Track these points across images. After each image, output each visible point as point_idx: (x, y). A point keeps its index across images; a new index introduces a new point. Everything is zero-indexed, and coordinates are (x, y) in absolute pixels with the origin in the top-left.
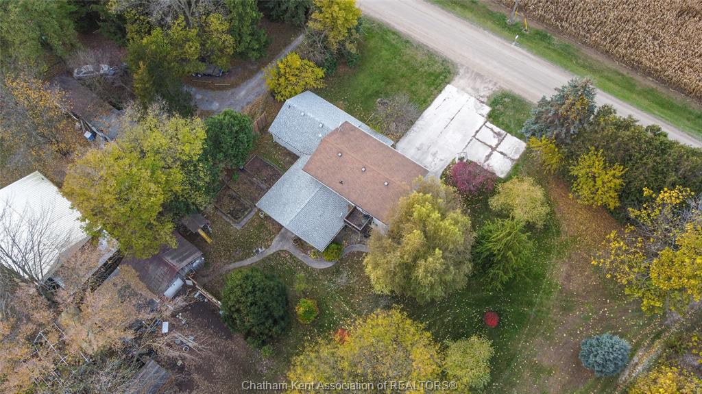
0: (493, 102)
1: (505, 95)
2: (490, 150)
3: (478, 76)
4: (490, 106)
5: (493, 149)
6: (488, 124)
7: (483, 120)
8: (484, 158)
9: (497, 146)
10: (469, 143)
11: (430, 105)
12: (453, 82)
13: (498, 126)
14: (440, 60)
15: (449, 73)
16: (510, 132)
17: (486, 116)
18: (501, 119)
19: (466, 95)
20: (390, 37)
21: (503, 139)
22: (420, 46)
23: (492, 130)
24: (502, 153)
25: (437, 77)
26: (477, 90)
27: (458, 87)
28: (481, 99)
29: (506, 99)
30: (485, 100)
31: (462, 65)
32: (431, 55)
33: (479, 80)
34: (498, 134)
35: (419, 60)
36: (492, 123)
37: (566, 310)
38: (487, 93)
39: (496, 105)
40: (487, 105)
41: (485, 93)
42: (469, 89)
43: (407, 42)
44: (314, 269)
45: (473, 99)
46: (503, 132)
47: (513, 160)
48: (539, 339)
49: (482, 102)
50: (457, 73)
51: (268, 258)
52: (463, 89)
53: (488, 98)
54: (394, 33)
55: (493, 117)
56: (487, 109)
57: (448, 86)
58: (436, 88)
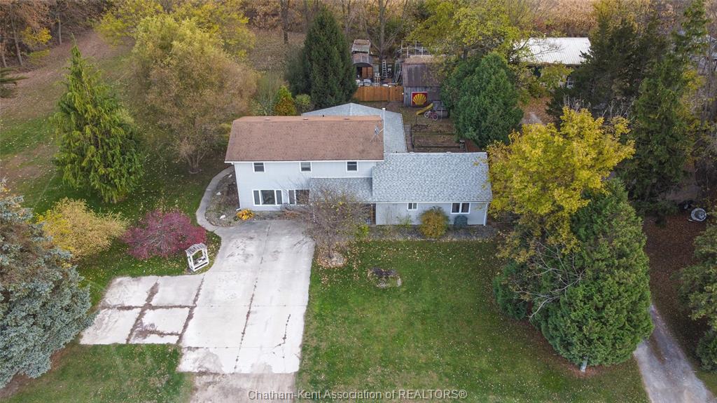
0: (178, 383)
2: (153, 303)
4: (182, 375)
5: (148, 306)
6: (173, 340)
7: (189, 340)
8: (160, 289)
9: (142, 314)
10: (197, 295)
11: (307, 315)
12: (290, 382)
13: (152, 347)
16: (121, 346)
17: (184, 351)
19: (246, 370)
21: (132, 330)
23: (161, 334)
24: (129, 308)
25: (331, 373)
27: (274, 376)
28: (210, 379)
30: (199, 382)
34: (145, 333)
39: (168, 382)
40: (190, 374)
42: (247, 385)
45: (227, 369)
46: (134, 341)
47: (104, 308)
49: (201, 374)
52: (259, 378)
55: (170, 355)
56: (187, 364)
57: (297, 369)
58: (317, 349)
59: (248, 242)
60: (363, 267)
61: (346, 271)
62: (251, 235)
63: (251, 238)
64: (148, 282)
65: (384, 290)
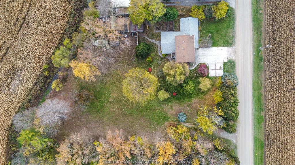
0: (229, 61)
1: (234, 62)
2: (215, 69)
3: (235, 52)
4: (228, 61)
5: (216, 69)
6: (222, 64)
7: (223, 62)
8: (212, 69)
9: (217, 70)
10: (213, 63)
11: (217, 47)
12: (229, 48)
13: (223, 66)
14: (233, 40)
15: (231, 45)
16: (223, 70)
17: (224, 62)
18: (226, 66)
19: (227, 53)
20: (232, 22)
21: (220, 70)
22: (234, 32)
23: (221, 66)
24: (216, 72)
25: (227, 43)
26: (230, 55)
27: (228, 50)
29: (233, 64)
30: (229, 59)
31: (236, 46)
32: (234, 36)
34: (221, 68)
35: (230, 35)
36: (223, 64)
37: (188, 106)
40: (228, 60)
41: (231, 57)
42: (229, 53)
43: (233, 28)
44: (158, 54)
45: (227, 56)
46: (222, 69)
47: (216, 75)
48: (178, 105)
49: (228, 59)
50: (232, 47)
51: (154, 43)
52: (228, 52)
53: (230, 59)
54: (234, 22)
55: (225, 64)
56: (226, 61)
57: (227, 47)
58: (224, 45)
59: (200, 58)
62: (198, 58)
63: (199, 58)
64: (210, 71)
65: (212, 37)
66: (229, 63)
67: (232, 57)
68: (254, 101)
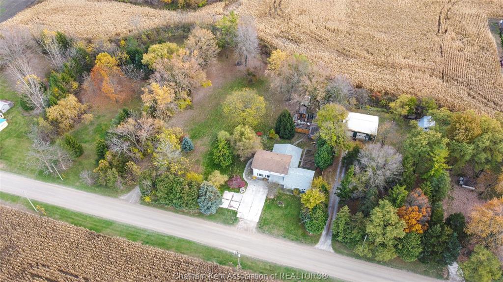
1: (233, 224)
3: (246, 230)
4: (237, 218)
5: (232, 200)
6: (236, 210)
7: (238, 211)
8: (234, 196)
9: (230, 202)
10: (241, 200)
11: (262, 210)
12: (256, 223)
13: (232, 210)
14: (265, 232)
15: (260, 227)
16: (227, 209)
17: (238, 213)
18: (232, 213)
19: (249, 220)
20: (294, 237)
21: (229, 205)
22: (278, 236)
23: (234, 208)
24: (228, 200)
25: (264, 223)
26: (245, 223)
29: (231, 222)
30: (240, 220)
31: (255, 233)
32: (271, 234)
33: (246, 228)
34: (231, 207)
35: (275, 229)
37: (198, 160)
38: (240, 223)
40: (239, 218)
42: (248, 222)
43: (285, 237)
45: (245, 218)
46: (229, 208)
47: (224, 199)
48: (205, 151)
49: (241, 218)
50: (256, 228)
52: (251, 221)
54: (293, 240)
55: (235, 213)
56: (238, 216)
57: (258, 221)
58: (262, 218)
59: (254, 186)
60: (277, 200)
61: (273, 200)
62: (255, 184)
64: (232, 193)
65: (280, 207)
66: (233, 218)
67: (241, 224)
68: (164, 236)
